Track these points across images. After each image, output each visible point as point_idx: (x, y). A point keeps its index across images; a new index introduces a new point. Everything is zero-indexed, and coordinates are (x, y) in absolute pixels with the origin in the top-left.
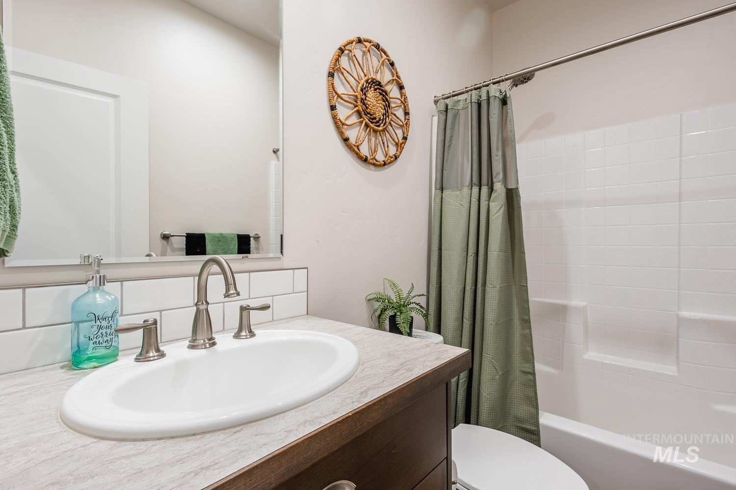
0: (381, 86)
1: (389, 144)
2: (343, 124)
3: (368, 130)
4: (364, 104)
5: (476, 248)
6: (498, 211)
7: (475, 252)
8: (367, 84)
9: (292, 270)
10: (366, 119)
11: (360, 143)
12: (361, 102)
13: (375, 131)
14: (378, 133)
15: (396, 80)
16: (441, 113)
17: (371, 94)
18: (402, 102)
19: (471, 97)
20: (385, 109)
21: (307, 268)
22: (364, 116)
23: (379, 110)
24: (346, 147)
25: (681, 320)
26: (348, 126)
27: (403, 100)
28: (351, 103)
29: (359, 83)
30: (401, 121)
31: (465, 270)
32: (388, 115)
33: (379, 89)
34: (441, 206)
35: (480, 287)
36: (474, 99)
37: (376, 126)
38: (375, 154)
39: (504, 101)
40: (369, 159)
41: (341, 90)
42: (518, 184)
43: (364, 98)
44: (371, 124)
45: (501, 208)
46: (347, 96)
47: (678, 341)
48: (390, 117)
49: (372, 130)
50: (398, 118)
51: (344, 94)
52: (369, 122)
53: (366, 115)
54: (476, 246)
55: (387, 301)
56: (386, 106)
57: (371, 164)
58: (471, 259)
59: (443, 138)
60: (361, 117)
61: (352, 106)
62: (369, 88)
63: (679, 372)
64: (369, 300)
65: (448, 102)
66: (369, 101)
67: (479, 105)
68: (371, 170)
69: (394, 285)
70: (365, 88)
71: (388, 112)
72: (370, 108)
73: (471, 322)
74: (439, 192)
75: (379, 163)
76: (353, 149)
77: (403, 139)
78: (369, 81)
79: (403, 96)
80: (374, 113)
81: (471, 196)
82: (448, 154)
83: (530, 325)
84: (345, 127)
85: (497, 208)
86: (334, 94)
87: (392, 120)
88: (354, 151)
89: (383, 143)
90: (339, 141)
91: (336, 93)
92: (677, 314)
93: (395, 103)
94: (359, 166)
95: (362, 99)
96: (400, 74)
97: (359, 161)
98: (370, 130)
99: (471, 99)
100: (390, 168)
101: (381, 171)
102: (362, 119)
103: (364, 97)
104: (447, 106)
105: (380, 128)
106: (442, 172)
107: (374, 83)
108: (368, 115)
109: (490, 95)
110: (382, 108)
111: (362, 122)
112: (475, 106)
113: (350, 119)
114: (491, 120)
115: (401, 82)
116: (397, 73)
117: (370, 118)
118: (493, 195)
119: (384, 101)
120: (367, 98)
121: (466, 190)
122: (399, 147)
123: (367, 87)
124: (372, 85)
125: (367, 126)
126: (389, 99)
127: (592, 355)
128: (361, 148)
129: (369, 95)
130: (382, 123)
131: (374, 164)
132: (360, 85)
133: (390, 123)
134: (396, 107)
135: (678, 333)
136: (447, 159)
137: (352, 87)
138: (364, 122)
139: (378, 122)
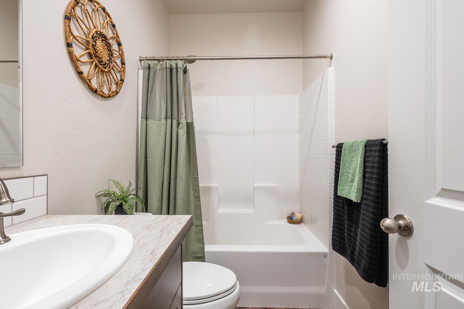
0: (107, 39)
1: (112, 83)
2: (78, 60)
3: (97, 69)
4: (94, 49)
5: (169, 157)
6: (183, 135)
7: (169, 159)
8: (97, 35)
9: (32, 178)
10: (96, 60)
11: (92, 77)
12: (93, 47)
13: (102, 71)
14: (104, 73)
15: (116, 38)
16: (146, 69)
17: (99, 43)
18: (120, 55)
19: (166, 64)
20: (109, 57)
21: (47, 175)
22: (94, 58)
23: (105, 56)
24: (80, 79)
25: (254, 188)
26: (82, 62)
27: (121, 53)
28: (84, 45)
29: (90, 32)
30: (119, 68)
31: (163, 171)
32: (111, 61)
33: (105, 41)
34: (146, 130)
35: (173, 180)
36: (168, 66)
37: (103, 68)
38: (102, 88)
39: (185, 71)
40: (98, 91)
41: (76, 33)
42: (193, 120)
43: (94, 45)
44: (100, 65)
45: (185, 133)
46: (81, 39)
47: (254, 197)
48: (113, 63)
49: (100, 70)
50: (117, 65)
51: (78, 37)
52: (98, 64)
53: (95, 57)
54: (170, 155)
55: (113, 195)
56: (110, 55)
57: (100, 95)
58: (167, 164)
59: (147, 85)
60: (92, 58)
61: (84, 47)
62: (98, 38)
63: (254, 211)
64: (98, 196)
65: (150, 63)
66: (98, 48)
67: (171, 70)
68: (98, 99)
69: (117, 184)
70: (95, 37)
71: (111, 59)
72: (98, 53)
73: (167, 202)
74: (144, 120)
75: (105, 95)
76: (86, 82)
77: (120, 81)
78: (98, 33)
79: (121, 51)
80: (102, 58)
81: (166, 125)
82: (151, 97)
83: (200, 199)
84: (80, 63)
85: (183, 133)
86: (71, 34)
87: (114, 66)
88: (86, 83)
89: (108, 81)
90: (74, 72)
91: (72, 34)
92: (253, 186)
93: (116, 54)
94: (90, 95)
95: (93, 45)
96: (119, 35)
97: (90, 92)
98: (99, 70)
99: (166, 65)
100: (112, 100)
101: (106, 101)
102: (93, 60)
103: (94, 43)
104: (149, 65)
105: (106, 70)
106: (147, 107)
107: (101, 35)
108: (97, 58)
109: (178, 66)
110: (107, 56)
111: (92, 62)
112: (168, 70)
113: (83, 57)
114: (178, 81)
115: (119, 40)
116: (117, 33)
117: (99, 60)
118: (180, 126)
119: (108, 51)
120: (97, 45)
121: (163, 121)
122: (119, 86)
123: (97, 37)
124: (100, 36)
125: (96, 66)
126: (112, 50)
127: (222, 210)
128: (92, 81)
129: (98, 43)
130: (107, 66)
131: (102, 96)
132: (91, 34)
133: (113, 68)
134: (116, 57)
135: (254, 194)
136: (150, 100)
137: (84, 33)
138: (94, 62)
139: (104, 65)
